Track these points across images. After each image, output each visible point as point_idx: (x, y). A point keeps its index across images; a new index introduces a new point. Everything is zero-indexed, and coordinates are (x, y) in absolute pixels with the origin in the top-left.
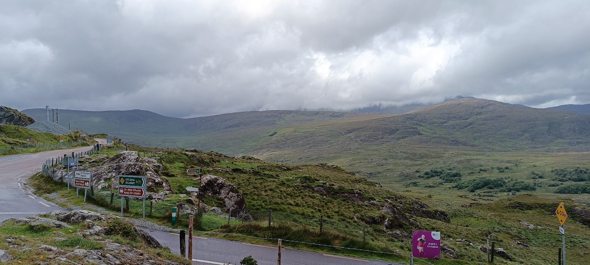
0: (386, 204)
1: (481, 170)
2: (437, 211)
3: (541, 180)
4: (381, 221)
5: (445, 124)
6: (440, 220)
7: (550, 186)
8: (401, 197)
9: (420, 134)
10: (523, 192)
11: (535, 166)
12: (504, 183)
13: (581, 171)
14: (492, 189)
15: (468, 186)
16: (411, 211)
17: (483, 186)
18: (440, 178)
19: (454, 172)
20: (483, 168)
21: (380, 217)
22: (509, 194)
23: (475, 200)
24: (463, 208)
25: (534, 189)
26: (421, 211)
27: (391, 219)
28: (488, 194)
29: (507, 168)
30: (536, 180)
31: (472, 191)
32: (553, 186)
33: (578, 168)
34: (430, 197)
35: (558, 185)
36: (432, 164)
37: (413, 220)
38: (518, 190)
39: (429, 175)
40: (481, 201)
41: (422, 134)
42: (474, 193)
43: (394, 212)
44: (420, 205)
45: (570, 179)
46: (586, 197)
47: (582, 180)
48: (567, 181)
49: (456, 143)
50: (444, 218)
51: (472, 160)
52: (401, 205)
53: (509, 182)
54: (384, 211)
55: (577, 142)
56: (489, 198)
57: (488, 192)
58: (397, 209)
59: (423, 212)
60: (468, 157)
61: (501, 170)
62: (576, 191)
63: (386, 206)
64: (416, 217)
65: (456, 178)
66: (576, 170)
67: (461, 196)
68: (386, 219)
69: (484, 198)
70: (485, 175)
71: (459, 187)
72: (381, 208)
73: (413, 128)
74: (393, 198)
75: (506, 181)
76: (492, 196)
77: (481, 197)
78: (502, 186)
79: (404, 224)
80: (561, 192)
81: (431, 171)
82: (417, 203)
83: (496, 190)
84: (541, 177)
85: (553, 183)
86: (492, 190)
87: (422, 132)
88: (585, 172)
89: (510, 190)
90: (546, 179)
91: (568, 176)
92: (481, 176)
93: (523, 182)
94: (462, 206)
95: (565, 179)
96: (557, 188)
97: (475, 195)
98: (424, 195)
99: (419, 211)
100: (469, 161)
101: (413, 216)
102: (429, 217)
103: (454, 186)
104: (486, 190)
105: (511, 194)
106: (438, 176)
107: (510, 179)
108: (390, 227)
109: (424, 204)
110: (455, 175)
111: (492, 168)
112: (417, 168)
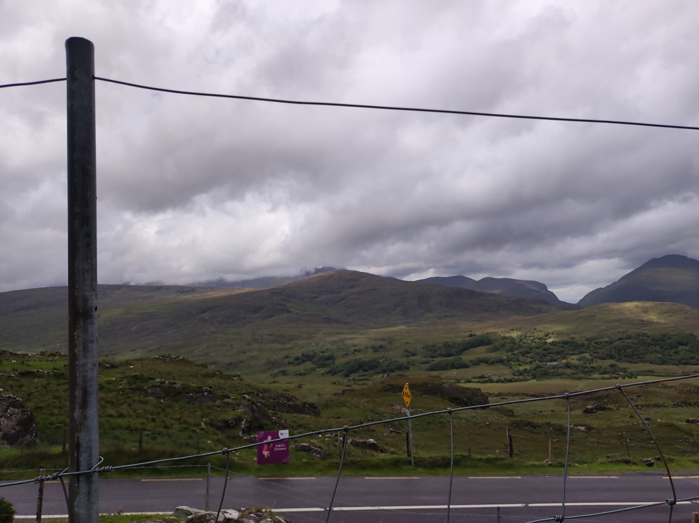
0: (244, 402)
1: (355, 350)
2: (306, 403)
3: (414, 358)
4: (236, 424)
5: (317, 299)
6: (309, 414)
7: (422, 363)
8: (265, 391)
9: (289, 312)
10: (398, 373)
11: (407, 343)
12: (379, 363)
13: (449, 346)
14: (366, 371)
15: (342, 370)
16: (275, 407)
17: (358, 369)
18: (312, 363)
19: (327, 354)
20: (357, 348)
21: (235, 419)
22: (383, 376)
23: (349, 386)
24: (336, 397)
25: (407, 368)
26: (287, 406)
27: (249, 420)
28: (363, 378)
29: (381, 347)
30: (410, 358)
31: (347, 376)
32: (425, 363)
33: (447, 342)
34: (300, 386)
35: (429, 362)
36: (303, 347)
37: (277, 417)
38: (392, 371)
39: (299, 361)
40: (355, 387)
41: (291, 312)
42: (348, 378)
43: (253, 411)
44: (287, 398)
45: (440, 355)
46: (455, 373)
47: (450, 355)
48: (436, 357)
49: (329, 320)
50: (314, 412)
51: (346, 339)
52: (264, 401)
53: (383, 362)
54: (240, 411)
55: (445, 316)
56: (364, 382)
57: (363, 376)
58: (257, 406)
59: (289, 406)
60: (342, 337)
61: (375, 349)
62: (445, 367)
63: (244, 404)
64: (281, 414)
65: (329, 361)
66: (445, 345)
67: (335, 383)
68: (243, 420)
69: (358, 383)
70: (360, 356)
71: (333, 373)
72: (237, 407)
73: (281, 305)
74: (254, 393)
75: (381, 361)
76: (367, 380)
77: (356, 382)
78: (376, 367)
79: (266, 424)
80: (433, 369)
81: (302, 355)
82: (283, 396)
83: (371, 372)
84: (414, 355)
85: (424, 360)
86: (367, 373)
87: (291, 310)
88: (453, 347)
89: (384, 372)
90: (420, 357)
91: (438, 352)
92: (355, 358)
93: (397, 361)
94: (335, 395)
95: (435, 355)
96: (428, 365)
97: (350, 380)
98: (293, 386)
99: (285, 406)
100: (342, 340)
101: (278, 413)
102: (296, 412)
103: (327, 371)
104: (361, 373)
105: (386, 375)
106: (310, 360)
107: (384, 359)
108: (248, 430)
109: (292, 397)
110: (328, 359)
111: (367, 348)
112: (285, 353)
